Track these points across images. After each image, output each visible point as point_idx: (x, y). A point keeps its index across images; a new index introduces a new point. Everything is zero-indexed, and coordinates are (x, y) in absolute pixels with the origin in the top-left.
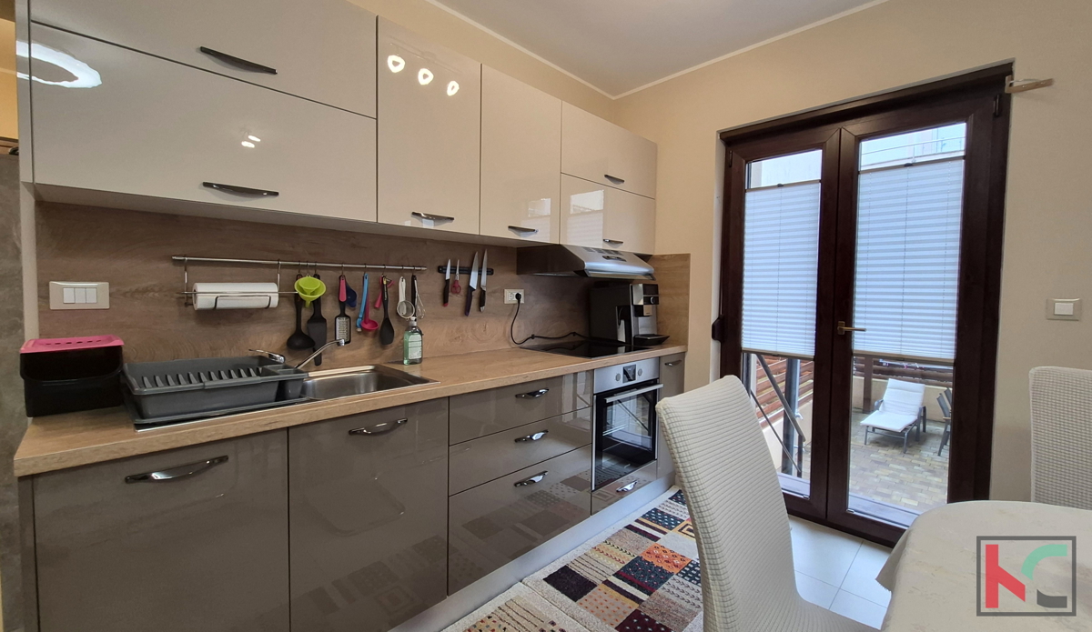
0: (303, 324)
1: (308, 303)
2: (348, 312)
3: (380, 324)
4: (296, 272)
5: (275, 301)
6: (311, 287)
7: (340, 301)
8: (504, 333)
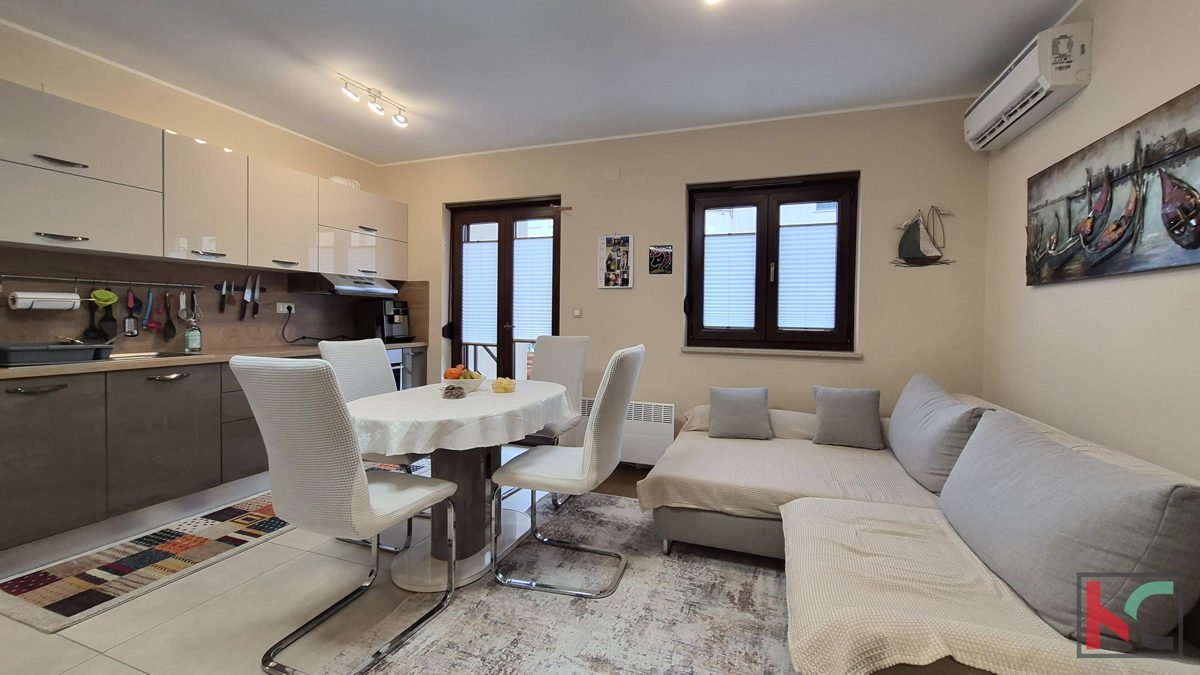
0: (97, 321)
1: (101, 308)
2: (135, 315)
3: (163, 326)
4: (90, 286)
5: (78, 305)
6: (104, 297)
7: (129, 308)
8: (277, 334)
